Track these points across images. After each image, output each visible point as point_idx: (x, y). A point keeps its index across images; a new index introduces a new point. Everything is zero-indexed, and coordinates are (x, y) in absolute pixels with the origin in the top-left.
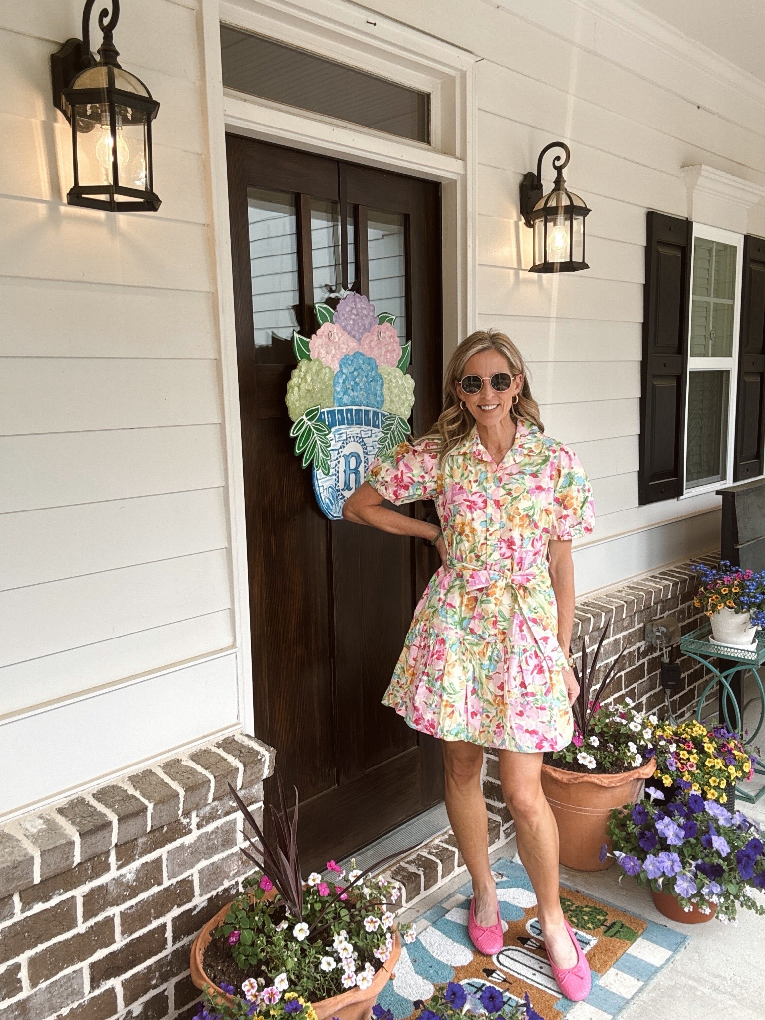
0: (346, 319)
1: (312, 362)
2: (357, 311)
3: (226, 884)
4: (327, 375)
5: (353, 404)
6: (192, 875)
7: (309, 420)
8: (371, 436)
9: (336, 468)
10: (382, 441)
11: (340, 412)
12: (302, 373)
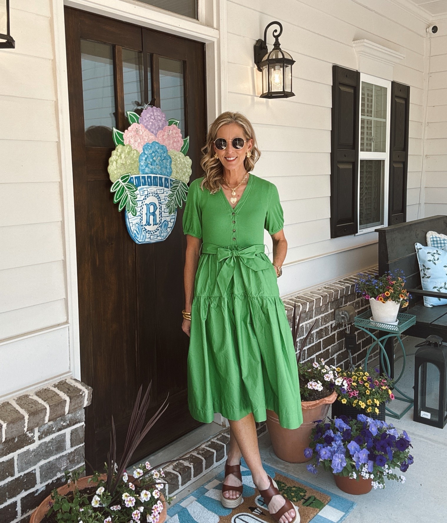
0: (147, 121)
1: (125, 147)
2: (154, 117)
3: (59, 475)
4: (135, 155)
5: (152, 173)
6: (35, 470)
7: (123, 182)
8: (163, 193)
9: (141, 212)
10: (170, 196)
11: (144, 178)
12: (118, 153)
